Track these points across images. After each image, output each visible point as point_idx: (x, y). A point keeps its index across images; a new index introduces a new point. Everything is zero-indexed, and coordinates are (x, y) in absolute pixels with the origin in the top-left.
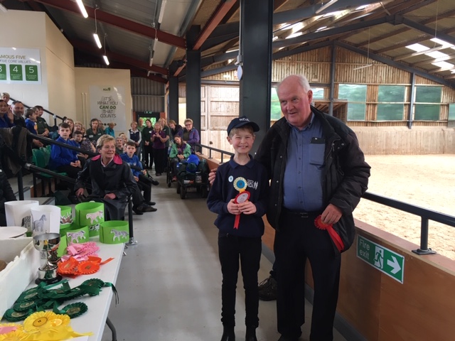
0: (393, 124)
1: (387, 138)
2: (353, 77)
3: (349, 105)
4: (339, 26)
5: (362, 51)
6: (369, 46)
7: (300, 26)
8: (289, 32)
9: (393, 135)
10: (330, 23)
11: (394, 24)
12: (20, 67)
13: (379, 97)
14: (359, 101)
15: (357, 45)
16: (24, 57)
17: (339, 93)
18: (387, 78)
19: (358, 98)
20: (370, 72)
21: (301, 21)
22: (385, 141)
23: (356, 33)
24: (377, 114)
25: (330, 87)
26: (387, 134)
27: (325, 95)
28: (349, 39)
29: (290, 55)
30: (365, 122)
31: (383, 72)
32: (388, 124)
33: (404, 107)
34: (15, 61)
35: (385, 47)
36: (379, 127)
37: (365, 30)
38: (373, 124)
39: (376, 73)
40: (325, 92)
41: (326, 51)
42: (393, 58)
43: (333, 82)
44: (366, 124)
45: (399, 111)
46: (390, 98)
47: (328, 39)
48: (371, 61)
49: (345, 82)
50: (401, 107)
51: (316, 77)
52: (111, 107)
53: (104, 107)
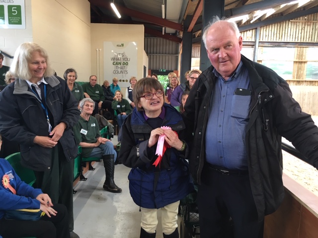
29: (305, 15)
52: (124, 64)
53: (117, 64)
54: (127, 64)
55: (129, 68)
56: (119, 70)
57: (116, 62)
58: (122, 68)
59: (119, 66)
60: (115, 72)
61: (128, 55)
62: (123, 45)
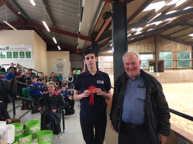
0: (186, 69)
1: (184, 75)
2: (166, 49)
3: (165, 61)
4: (158, 28)
5: (169, 38)
6: (172, 36)
7: (141, 29)
8: (136, 32)
9: (186, 74)
10: (153, 27)
11: (182, 26)
12: (23, 52)
13: (178, 57)
14: (169, 59)
15: (166, 36)
16: (25, 48)
17: (160, 56)
18: (181, 49)
19: (169, 58)
20: (173, 46)
21: (141, 27)
22: (183, 76)
23: (166, 30)
24: (178, 64)
25: (156, 54)
26: (184, 73)
27: (154, 57)
28: (162, 33)
29: (137, 42)
30: (173, 68)
31: (179, 46)
32: (184, 69)
33: (190, 61)
34: (22, 50)
35: (179, 36)
36: (180, 70)
37: (169, 29)
38: (176, 69)
39: (176, 47)
40: (154, 56)
41: (153, 39)
42: (183, 40)
43: (157, 52)
44: (173, 69)
45: (188, 63)
46: (183, 57)
47: (153, 34)
48: (173, 42)
49: (162, 51)
50: (189, 61)
51: (149, 50)
52: (62, 67)
53: (59, 67)
54: (63, 67)
55: (64, 69)
56: (60, 70)
57: (58, 66)
58: (61, 69)
59: (60, 68)
60: (58, 71)
61: (63, 63)
62: (61, 59)
